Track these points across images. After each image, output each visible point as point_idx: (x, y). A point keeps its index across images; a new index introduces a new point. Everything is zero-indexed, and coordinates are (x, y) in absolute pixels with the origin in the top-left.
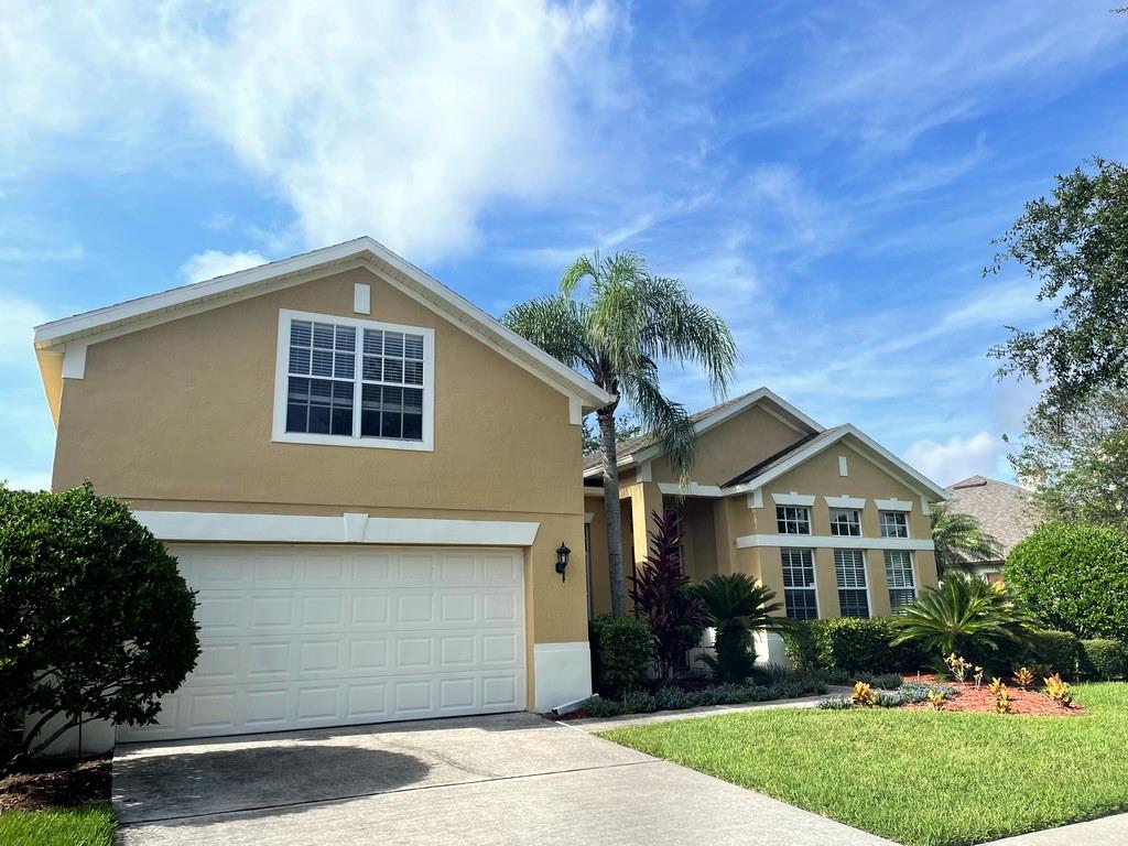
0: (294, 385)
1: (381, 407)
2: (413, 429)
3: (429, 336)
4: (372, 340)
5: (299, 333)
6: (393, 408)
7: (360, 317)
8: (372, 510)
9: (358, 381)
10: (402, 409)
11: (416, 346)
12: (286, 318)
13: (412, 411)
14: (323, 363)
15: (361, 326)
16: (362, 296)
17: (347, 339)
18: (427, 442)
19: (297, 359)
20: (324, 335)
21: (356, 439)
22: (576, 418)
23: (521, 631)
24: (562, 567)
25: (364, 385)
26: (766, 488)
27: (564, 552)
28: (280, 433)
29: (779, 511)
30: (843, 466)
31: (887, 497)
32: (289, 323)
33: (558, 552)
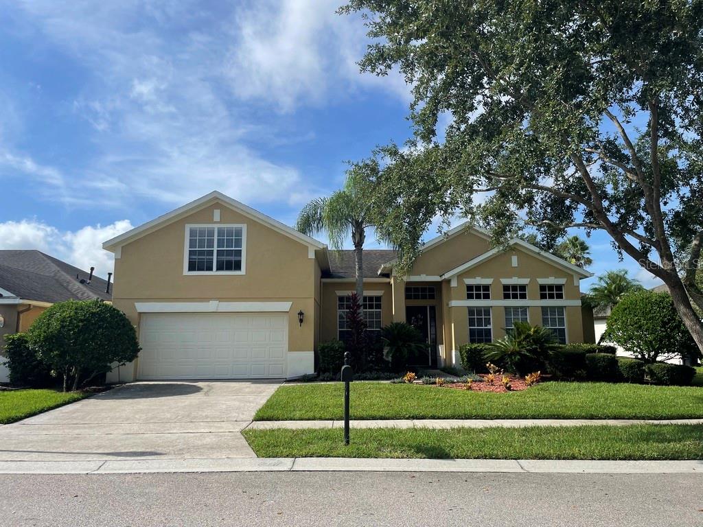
0: (191, 253)
1: (225, 258)
2: (238, 266)
3: (244, 227)
4: (221, 232)
5: (192, 233)
6: (229, 258)
7: (216, 224)
8: (220, 299)
9: (215, 249)
10: (233, 258)
11: (239, 233)
12: (188, 227)
13: (237, 258)
14: (201, 243)
15: (216, 226)
16: (217, 214)
17: (211, 233)
18: (243, 271)
19: (192, 244)
20: (202, 233)
21: (214, 272)
22: (312, 255)
23: (287, 346)
24: (301, 321)
25: (218, 250)
26: (460, 276)
27: (301, 314)
28: (186, 272)
29: (470, 288)
30: (515, 261)
31: (547, 277)
32: (189, 229)
33: (298, 314)
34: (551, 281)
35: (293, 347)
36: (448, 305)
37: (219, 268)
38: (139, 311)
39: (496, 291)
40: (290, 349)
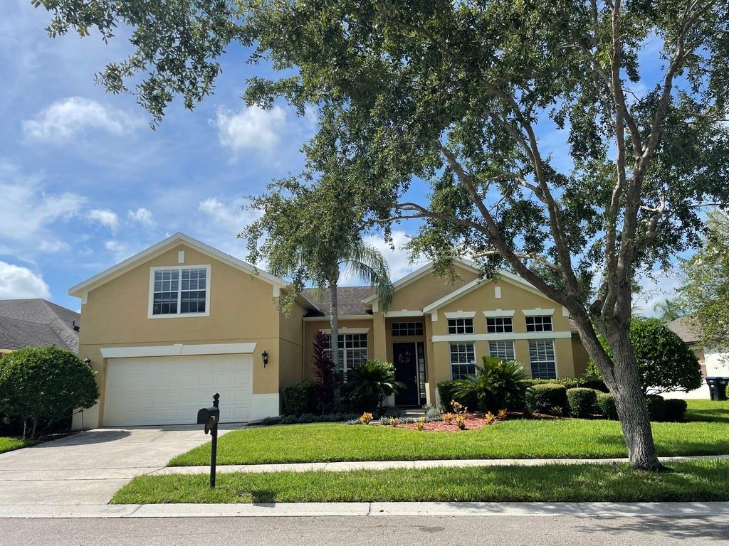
0: (156, 296)
1: (188, 300)
2: (202, 309)
3: (208, 268)
4: (185, 274)
5: (158, 276)
6: (194, 300)
7: (181, 265)
8: (185, 342)
9: (180, 291)
10: (197, 300)
11: (203, 274)
12: (153, 270)
13: (201, 300)
14: (166, 286)
15: (181, 268)
16: (181, 256)
17: (175, 275)
18: (207, 313)
19: (157, 287)
20: (166, 275)
21: (179, 315)
22: (276, 293)
23: (251, 389)
24: (266, 362)
25: (182, 292)
26: (441, 310)
27: (265, 354)
28: (150, 315)
29: (451, 322)
30: (498, 292)
31: (533, 308)
32: (154, 272)
33: (263, 355)
34: (538, 312)
35: (258, 389)
36: (430, 340)
37: (183, 311)
38: (104, 356)
39: (480, 324)
40: (255, 392)
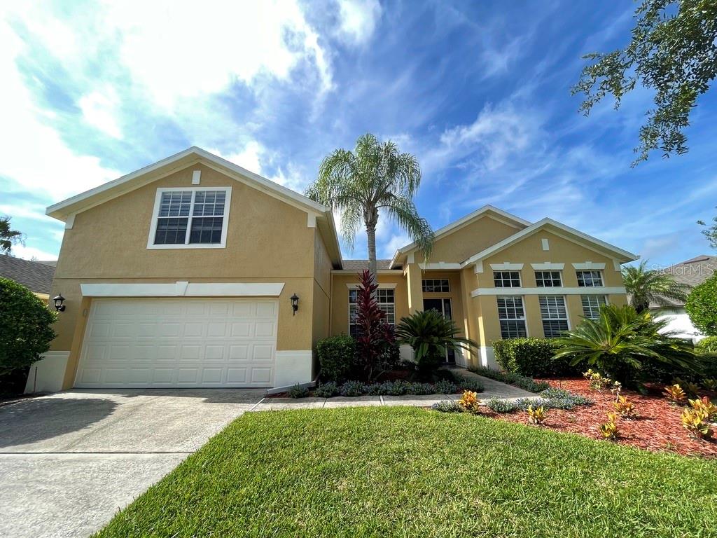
0: (160, 222)
1: (200, 228)
2: (217, 239)
3: (228, 191)
4: (199, 195)
5: (165, 198)
6: (207, 228)
7: (194, 187)
8: (191, 280)
9: (190, 217)
10: (211, 228)
11: (221, 197)
12: (159, 192)
13: (218, 229)
14: (174, 209)
15: (194, 190)
16: (196, 177)
17: (187, 199)
18: (223, 245)
19: (163, 210)
20: (176, 198)
21: (186, 246)
22: (312, 223)
23: (274, 343)
24: (296, 308)
25: (193, 218)
26: (486, 261)
27: (295, 298)
28: (151, 245)
29: (497, 275)
30: (545, 244)
31: (583, 262)
32: (161, 194)
33: (291, 299)
34: (588, 265)
35: (283, 344)
36: (470, 294)
37: (192, 241)
38: (83, 295)
39: (527, 277)
40: (279, 348)
